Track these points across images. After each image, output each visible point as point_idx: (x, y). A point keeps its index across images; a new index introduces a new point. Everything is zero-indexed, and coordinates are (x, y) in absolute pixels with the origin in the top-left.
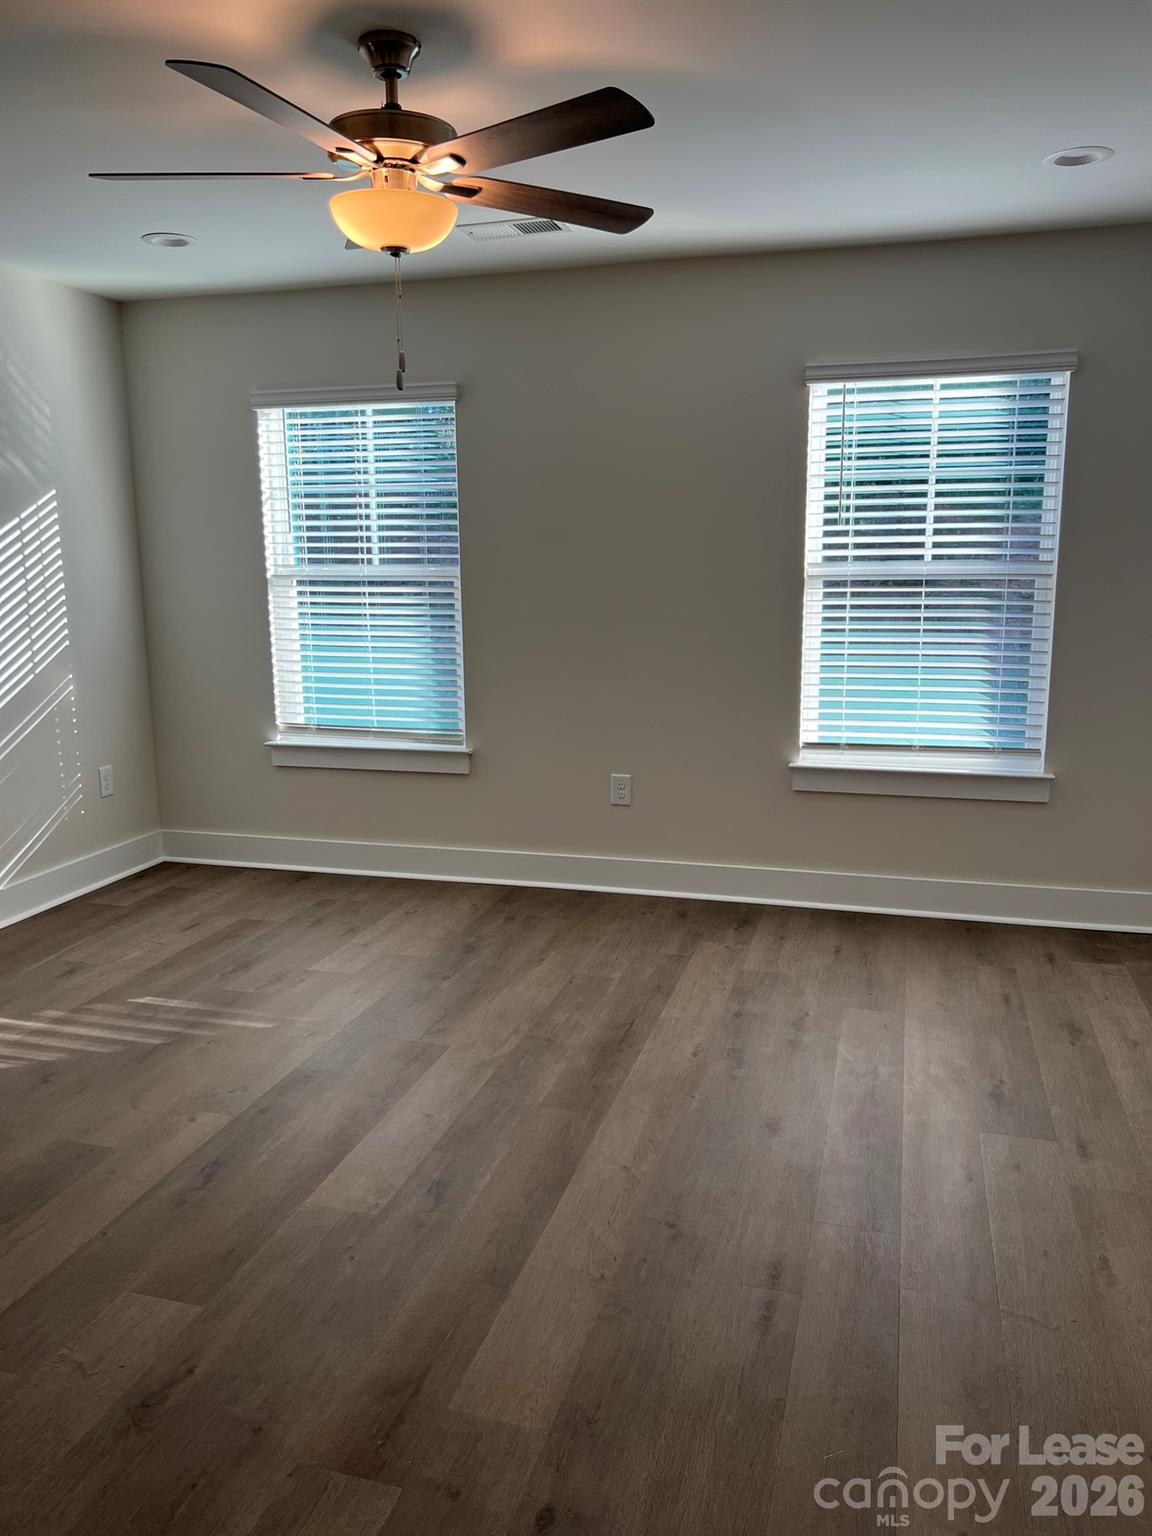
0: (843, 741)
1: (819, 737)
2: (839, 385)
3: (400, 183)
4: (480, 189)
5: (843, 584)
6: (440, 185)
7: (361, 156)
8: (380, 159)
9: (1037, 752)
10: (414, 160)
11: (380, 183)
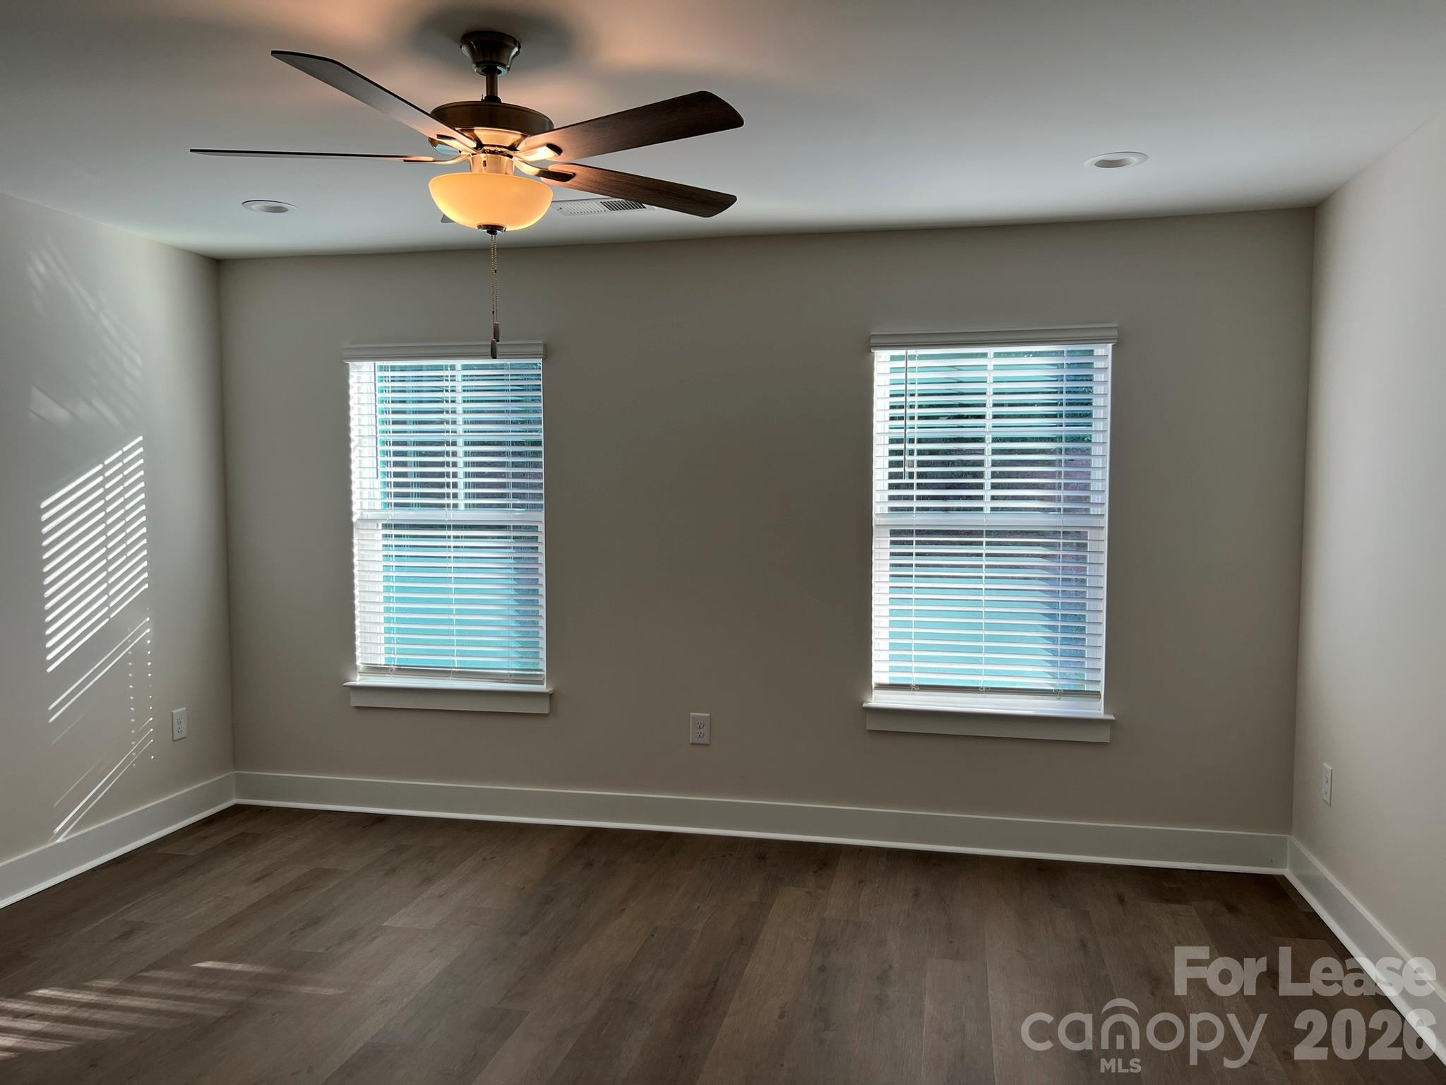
0: (914, 682)
1: (890, 677)
2: (902, 352)
3: (498, 169)
4: (575, 174)
5: (910, 533)
6: (537, 170)
7: (461, 143)
8: (480, 146)
9: (1097, 694)
10: (513, 148)
11: (478, 167)
